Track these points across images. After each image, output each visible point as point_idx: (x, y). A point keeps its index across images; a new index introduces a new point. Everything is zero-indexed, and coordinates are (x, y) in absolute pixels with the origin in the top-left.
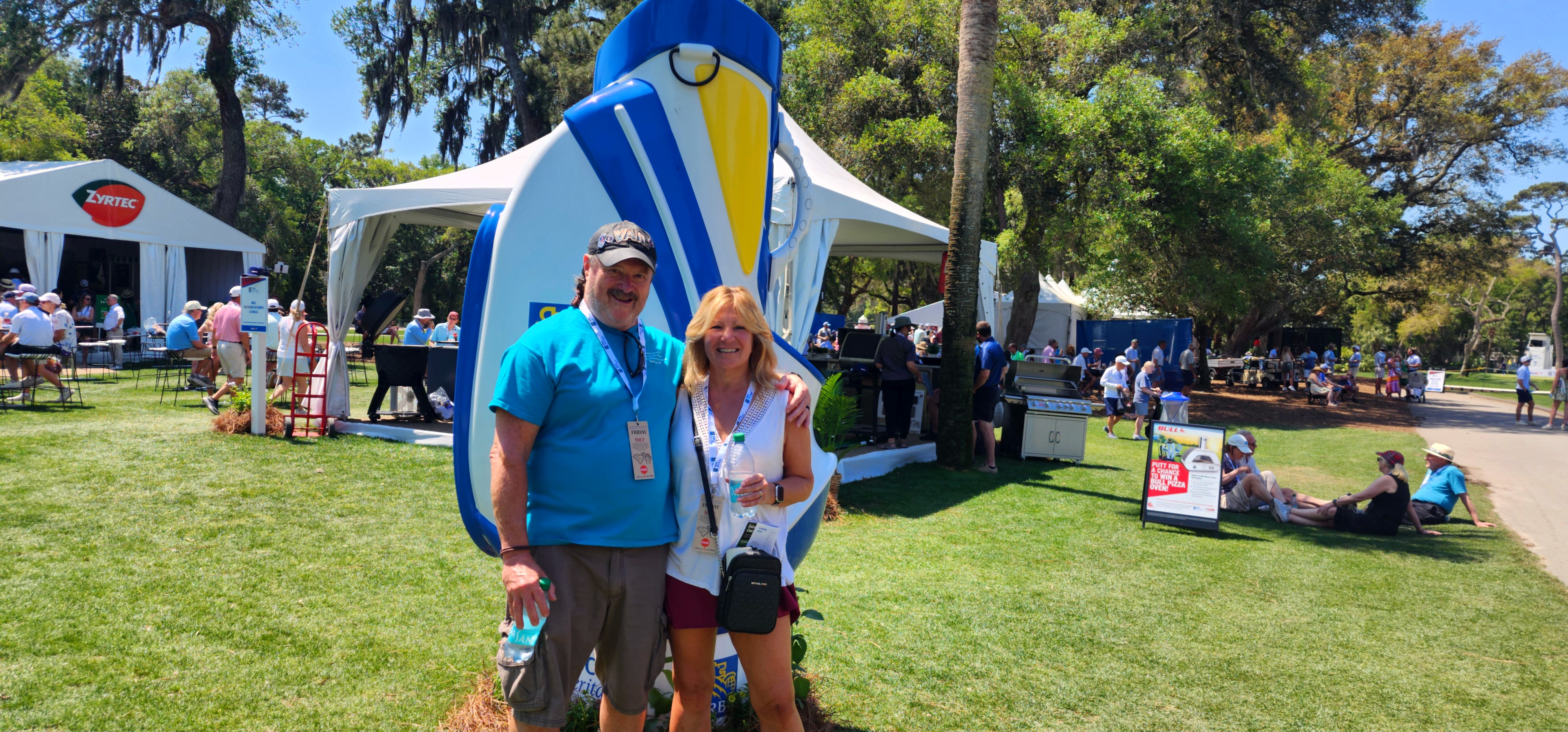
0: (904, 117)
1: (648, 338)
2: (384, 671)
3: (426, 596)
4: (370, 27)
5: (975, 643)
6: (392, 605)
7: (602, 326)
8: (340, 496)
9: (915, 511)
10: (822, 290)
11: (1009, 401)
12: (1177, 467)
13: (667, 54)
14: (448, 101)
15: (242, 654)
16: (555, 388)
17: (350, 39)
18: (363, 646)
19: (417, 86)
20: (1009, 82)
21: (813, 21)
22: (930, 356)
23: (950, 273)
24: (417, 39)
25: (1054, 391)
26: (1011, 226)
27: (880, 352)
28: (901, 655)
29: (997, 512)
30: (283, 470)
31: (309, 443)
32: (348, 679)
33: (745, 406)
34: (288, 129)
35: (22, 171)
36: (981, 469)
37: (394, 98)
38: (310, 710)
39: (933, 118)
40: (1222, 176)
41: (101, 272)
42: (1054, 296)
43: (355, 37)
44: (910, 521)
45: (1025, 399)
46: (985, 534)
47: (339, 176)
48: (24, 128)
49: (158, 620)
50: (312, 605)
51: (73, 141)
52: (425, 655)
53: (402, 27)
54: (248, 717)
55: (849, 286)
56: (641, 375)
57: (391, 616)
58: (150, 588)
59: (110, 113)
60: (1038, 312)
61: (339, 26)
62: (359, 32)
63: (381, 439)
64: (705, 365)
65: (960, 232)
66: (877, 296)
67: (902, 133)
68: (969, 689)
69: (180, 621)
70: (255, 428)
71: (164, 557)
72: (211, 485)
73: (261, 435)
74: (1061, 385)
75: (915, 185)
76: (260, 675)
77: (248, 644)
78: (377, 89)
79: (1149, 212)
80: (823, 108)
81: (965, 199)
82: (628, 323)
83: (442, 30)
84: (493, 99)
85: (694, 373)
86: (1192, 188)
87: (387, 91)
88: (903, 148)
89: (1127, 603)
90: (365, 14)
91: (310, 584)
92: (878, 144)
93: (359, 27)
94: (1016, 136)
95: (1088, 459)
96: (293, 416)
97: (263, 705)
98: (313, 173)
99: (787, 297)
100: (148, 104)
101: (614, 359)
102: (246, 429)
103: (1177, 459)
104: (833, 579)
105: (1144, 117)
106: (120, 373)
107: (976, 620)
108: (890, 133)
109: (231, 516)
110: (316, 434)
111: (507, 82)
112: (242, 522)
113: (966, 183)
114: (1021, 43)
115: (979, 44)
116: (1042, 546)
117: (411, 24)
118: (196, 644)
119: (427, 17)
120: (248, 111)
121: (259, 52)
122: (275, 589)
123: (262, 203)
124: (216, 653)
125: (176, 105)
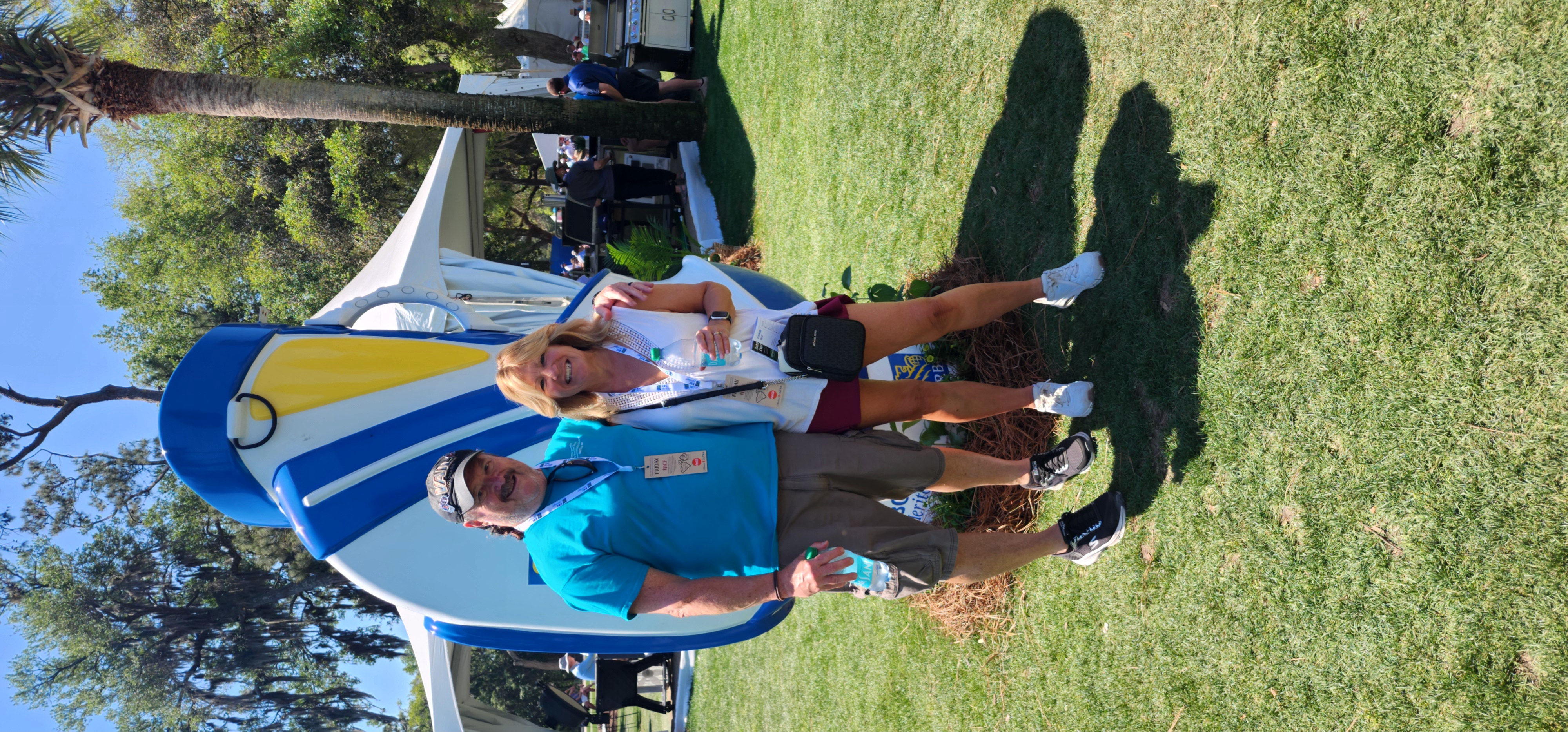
0: (329, 175)
1: (554, 457)
5: (876, 106)
6: (847, 687)
7: (542, 507)
9: (749, 166)
10: (519, 265)
13: (240, 451)
14: (342, 653)
16: (608, 554)
19: (327, 683)
20: (282, 59)
21: (227, 276)
22: (587, 147)
23: (494, 126)
24: (276, 687)
25: (620, 15)
26: (448, 58)
27: (583, 201)
28: (888, 184)
29: (746, 79)
33: (629, 353)
36: (705, 94)
37: (342, 706)
39: (328, 144)
42: (520, 12)
44: (759, 171)
45: (629, 46)
46: (769, 92)
52: (894, 656)
53: (263, 703)
55: (519, 231)
56: (594, 463)
57: (857, 688)
60: (539, 30)
63: (690, 699)
64: (585, 396)
65: (449, 116)
67: (347, 178)
68: (921, 113)
74: (613, 7)
75: (404, 163)
80: (325, 264)
81: (411, 109)
82: (539, 480)
83: (264, 664)
84: (337, 606)
85: (594, 409)
87: (335, 714)
88: (364, 177)
92: (360, 204)
94: (343, 52)
99: (527, 302)
101: (576, 493)
104: (817, 253)
107: (853, 104)
108: (348, 190)
111: (318, 594)
113: (394, 110)
114: (237, 45)
115: (234, 94)
116: (779, 31)
117: (259, 694)
119: (251, 679)
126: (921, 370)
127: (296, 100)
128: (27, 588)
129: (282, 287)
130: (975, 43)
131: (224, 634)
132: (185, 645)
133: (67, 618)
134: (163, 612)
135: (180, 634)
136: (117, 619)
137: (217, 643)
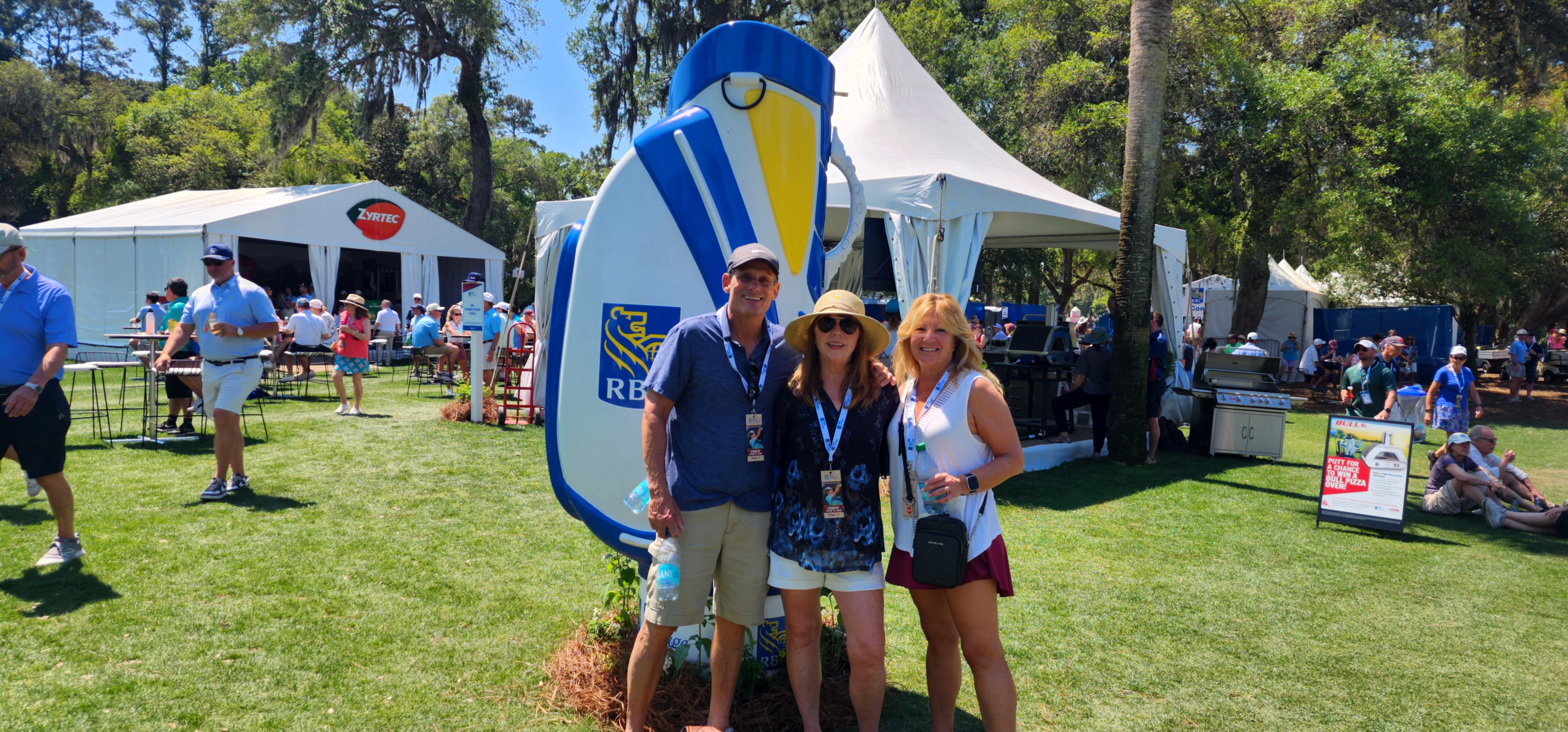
0: (1109, 100)
2: (517, 620)
4: (599, 46)
5: (1069, 629)
6: (541, 568)
8: (529, 476)
9: (1066, 505)
11: (1197, 395)
12: (1357, 464)
13: (717, 85)
15: (410, 601)
17: (582, 58)
18: (506, 599)
19: (642, 99)
20: (1227, 57)
23: (1121, 262)
24: (641, 54)
25: (1250, 385)
29: (1155, 506)
30: (487, 452)
31: (517, 430)
32: (486, 625)
34: (533, 144)
35: (307, 193)
37: (621, 111)
38: (449, 646)
40: (1478, 146)
41: (372, 280)
42: (1287, 282)
43: (587, 57)
44: (1056, 513)
45: (1214, 393)
46: (1132, 528)
47: (579, 186)
48: (318, 155)
49: (353, 571)
50: (477, 565)
51: (356, 165)
52: (555, 610)
53: (627, 44)
54: (400, 649)
57: (538, 576)
58: (355, 546)
59: (387, 138)
60: (1267, 302)
61: (573, 47)
62: (590, 52)
65: (1131, 219)
66: (1101, 286)
67: (1106, 116)
69: (370, 573)
70: (475, 416)
71: (372, 522)
72: (426, 464)
73: (478, 422)
74: (1258, 379)
76: (419, 617)
77: (419, 594)
78: (606, 103)
79: (1388, 189)
81: (1137, 186)
83: (663, 44)
86: (1442, 161)
87: (614, 105)
88: (1107, 132)
89: (1258, 600)
90: (596, 34)
91: (479, 548)
92: (1080, 129)
93: (590, 46)
95: (1286, 456)
96: (506, 407)
97: (414, 641)
98: (554, 182)
100: (417, 127)
102: (466, 417)
103: (1357, 456)
105: (1384, 86)
106: (382, 369)
107: (1081, 606)
108: (1094, 117)
109: (434, 490)
110: (525, 422)
112: (442, 495)
113: (1137, 170)
114: (1247, 14)
115: (1151, 28)
116: (1191, 542)
117: (636, 40)
118: (378, 592)
119: (650, 33)
120: (496, 130)
121: (503, 77)
122: (451, 551)
123: (511, 213)
124: (390, 599)
125: (440, 127)
126: (773, 645)
127: (1145, 83)
129: (1000, 60)
130: (1085, 720)
131: (691, 9)
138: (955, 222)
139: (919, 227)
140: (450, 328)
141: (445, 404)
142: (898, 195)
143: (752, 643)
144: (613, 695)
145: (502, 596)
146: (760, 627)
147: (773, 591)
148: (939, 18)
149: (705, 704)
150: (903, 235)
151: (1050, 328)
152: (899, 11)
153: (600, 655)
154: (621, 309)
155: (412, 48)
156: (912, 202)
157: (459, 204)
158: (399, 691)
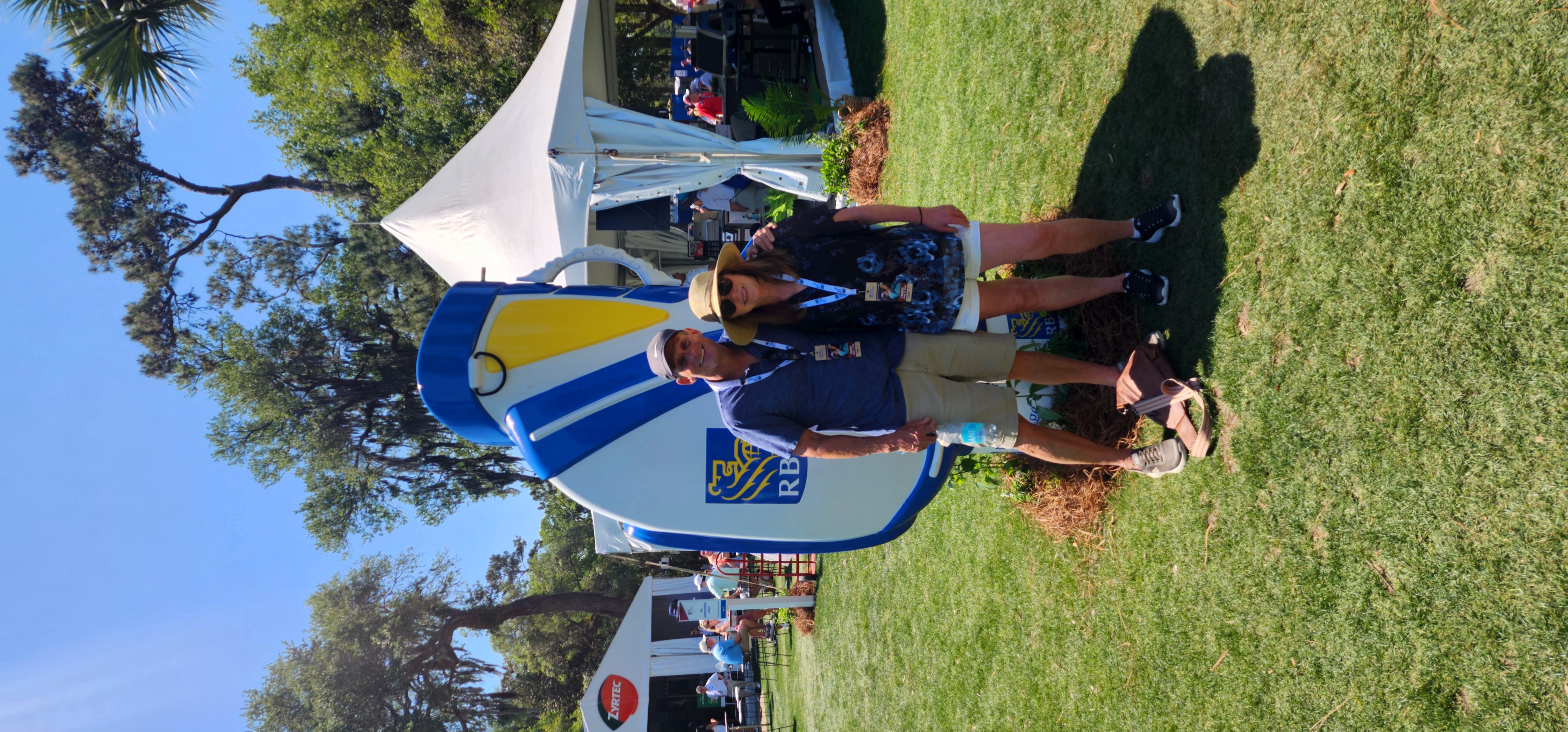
2: (1012, 566)
3: (952, 512)
4: (433, 494)
13: (483, 400)
15: (995, 667)
17: (446, 510)
18: (992, 576)
24: (438, 452)
28: (1016, 104)
30: (845, 591)
31: (821, 562)
32: (1018, 595)
34: (533, 553)
37: (497, 469)
38: (1040, 631)
43: (444, 505)
49: (968, 720)
50: (958, 604)
51: (564, 721)
52: (1001, 530)
53: (429, 467)
54: (1044, 677)
57: (968, 545)
58: (943, 718)
59: (535, 694)
61: (435, 519)
62: (439, 502)
68: (1049, 49)
69: (969, 705)
70: (809, 603)
71: (918, 702)
72: (859, 650)
73: (815, 599)
76: (1012, 658)
77: (989, 659)
78: (490, 484)
83: (427, 432)
87: (492, 476)
90: (420, 497)
91: (941, 601)
93: (433, 503)
96: (798, 574)
97: (1035, 664)
98: (571, 530)
99: (667, 158)
100: (523, 666)
102: (810, 611)
106: (764, 691)
109: (885, 642)
112: (889, 636)
117: (424, 457)
118: (987, 698)
119: (416, 444)
120: (523, 589)
121: (470, 587)
122: (945, 628)
123: (604, 571)
124: (994, 686)
125: (522, 644)
126: (1035, 323)
128: (217, 359)
129: (422, 89)
131: (390, 404)
132: (356, 413)
133: (252, 388)
134: (337, 384)
135: (351, 404)
136: (297, 389)
137: (385, 412)
138: (596, 138)
139: (603, 175)
140: (722, 628)
141: (798, 633)
142: (572, 196)
143: (1034, 344)
144: (1086, 478)
145: (988, 579)
146: (1017, 337)
147: (982, 326)
148: (382, 153)
149: (1094, 389)
150: (613, 191)
151: (699, 34)
152: (379, 194)
153: (1047, 491)
154: (711, 486)
155: (446, 676)
156: (578, 183)
157: (598, 623)
158: (1086, 679)
